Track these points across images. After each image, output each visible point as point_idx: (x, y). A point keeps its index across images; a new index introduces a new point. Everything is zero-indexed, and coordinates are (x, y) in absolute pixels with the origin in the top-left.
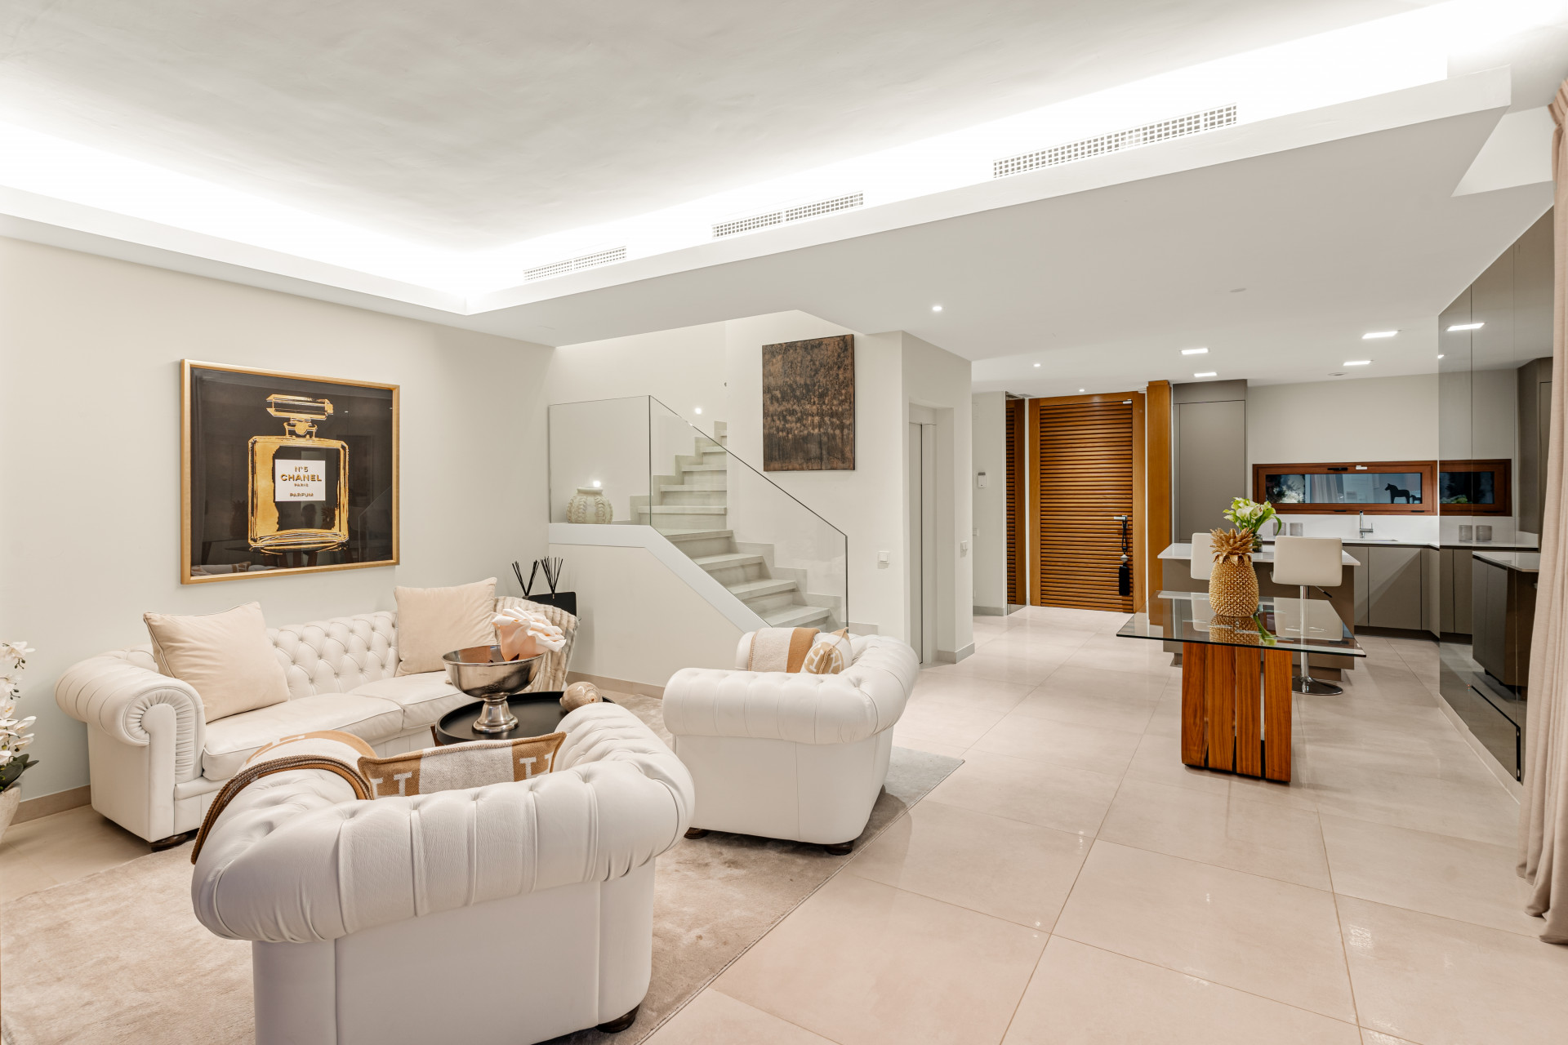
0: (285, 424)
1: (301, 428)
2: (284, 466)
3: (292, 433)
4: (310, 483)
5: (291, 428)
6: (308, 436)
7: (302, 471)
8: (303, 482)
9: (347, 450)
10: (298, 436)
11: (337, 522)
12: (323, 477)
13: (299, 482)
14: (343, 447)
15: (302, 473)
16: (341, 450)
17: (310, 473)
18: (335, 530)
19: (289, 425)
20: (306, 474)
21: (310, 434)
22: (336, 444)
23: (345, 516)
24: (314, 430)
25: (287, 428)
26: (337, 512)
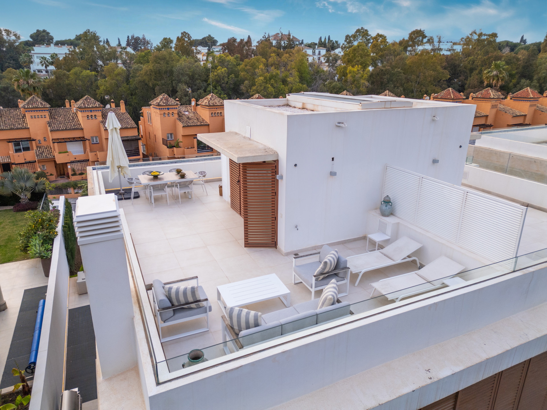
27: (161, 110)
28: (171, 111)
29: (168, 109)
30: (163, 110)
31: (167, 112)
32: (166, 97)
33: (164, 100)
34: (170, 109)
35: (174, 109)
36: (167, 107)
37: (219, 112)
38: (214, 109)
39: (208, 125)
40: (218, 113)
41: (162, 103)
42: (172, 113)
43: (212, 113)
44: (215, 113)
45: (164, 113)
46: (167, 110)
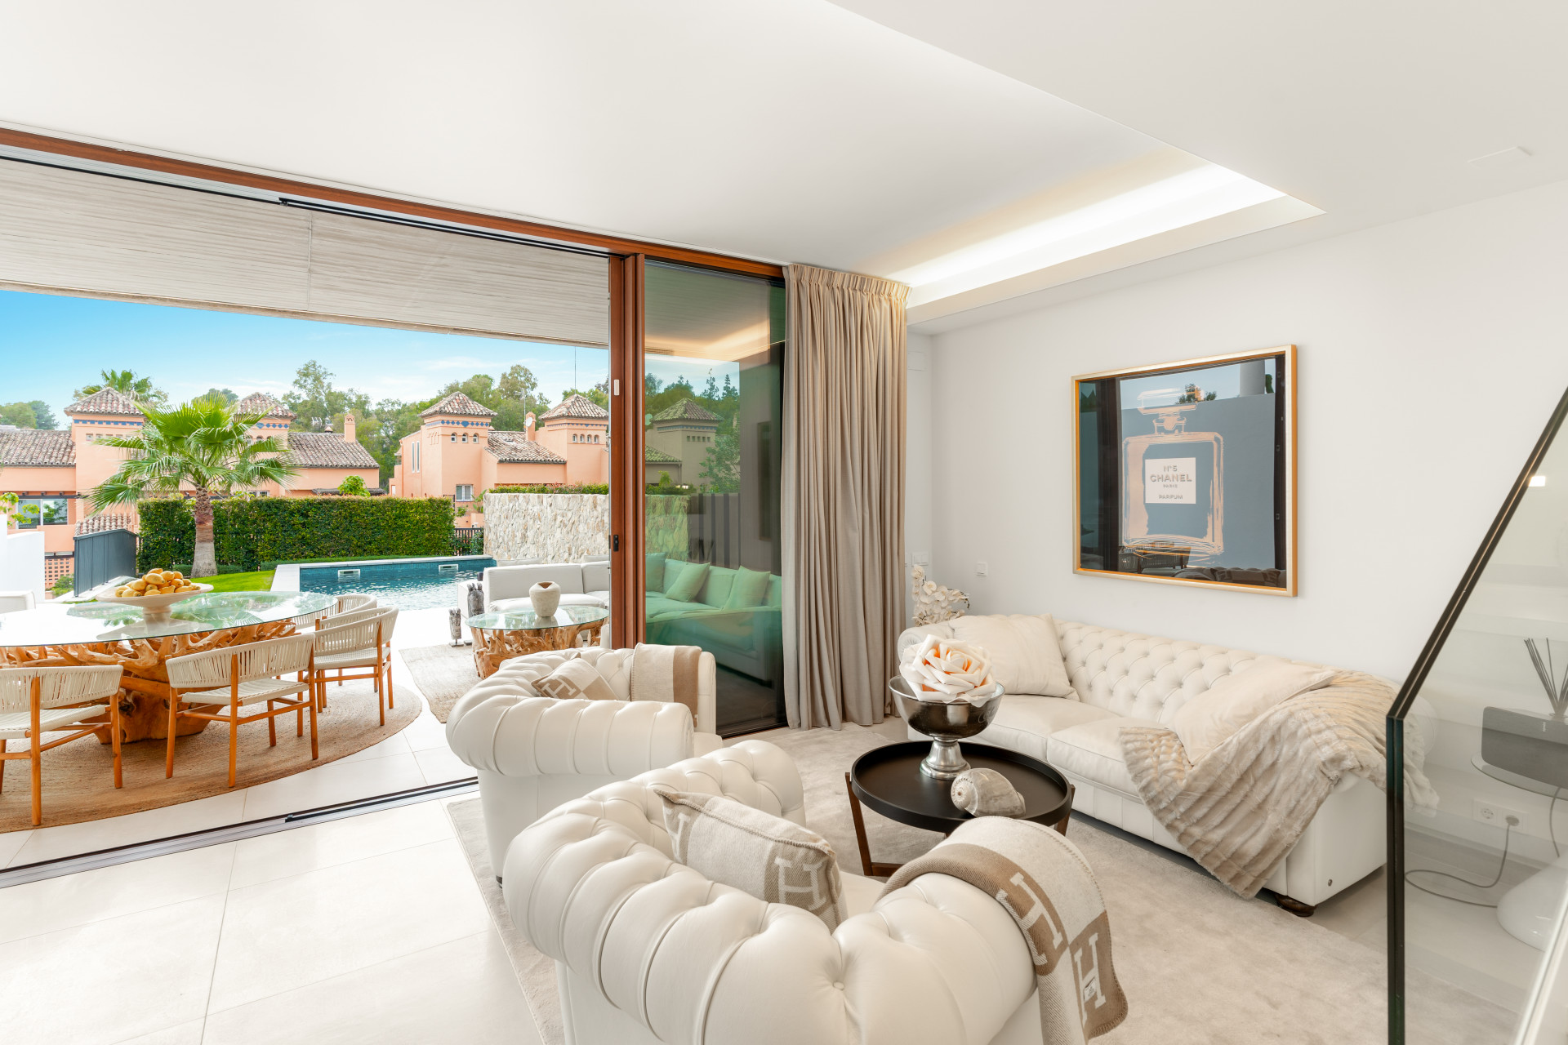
0: (1154, 421)
1: (1169, 424)
2: (1154, 466)
3: (1162, 430)
4: (1179, 483)
5: (1160, 425)
6: (1177, 431)
7: (1171, 470)
8: (1172, 483)
9: (1222, 443)
10: (1167, 432)
11: (1209, 530)
12: (1193, 476)
13: (1168, 482)
14: (1217, 439)
15: (1171, 473)
16: (1215, 445)
17: (1180, 472)
18: (1208, 539)
19: (1158, 421)
20: (1175, 473)
21: (1179, 428)
22: (1207, 436)
23: (1219, 524)
24: (1183, 423)
25: (1156, 424)
26: (1210, 519)
27: (446, 425)
28: (471, 431)
29: (465, 424)
30: (451, 425)
31: (460, 430)
32: (461, 398)
33: (456, 404)
34: (470, 426)
35: (480, 426)
36: (461, 419)
37: (593, 433)
38: (579, 427)
39: (564, 463)
40: (589, 436)
41: (450, 409)
42: (475, 436)
43: (575, 436)
44: (582, 436)
45: (453, 435)
46: (461, 425)
